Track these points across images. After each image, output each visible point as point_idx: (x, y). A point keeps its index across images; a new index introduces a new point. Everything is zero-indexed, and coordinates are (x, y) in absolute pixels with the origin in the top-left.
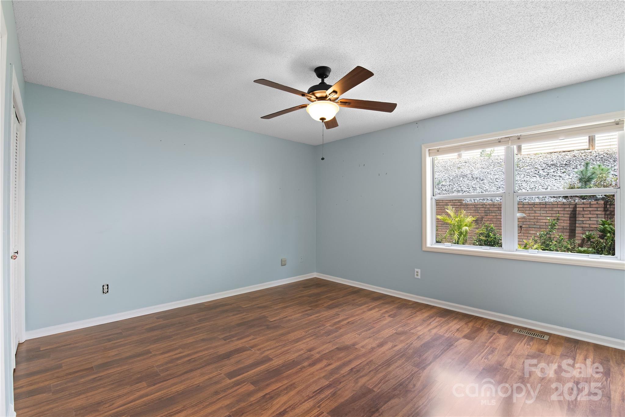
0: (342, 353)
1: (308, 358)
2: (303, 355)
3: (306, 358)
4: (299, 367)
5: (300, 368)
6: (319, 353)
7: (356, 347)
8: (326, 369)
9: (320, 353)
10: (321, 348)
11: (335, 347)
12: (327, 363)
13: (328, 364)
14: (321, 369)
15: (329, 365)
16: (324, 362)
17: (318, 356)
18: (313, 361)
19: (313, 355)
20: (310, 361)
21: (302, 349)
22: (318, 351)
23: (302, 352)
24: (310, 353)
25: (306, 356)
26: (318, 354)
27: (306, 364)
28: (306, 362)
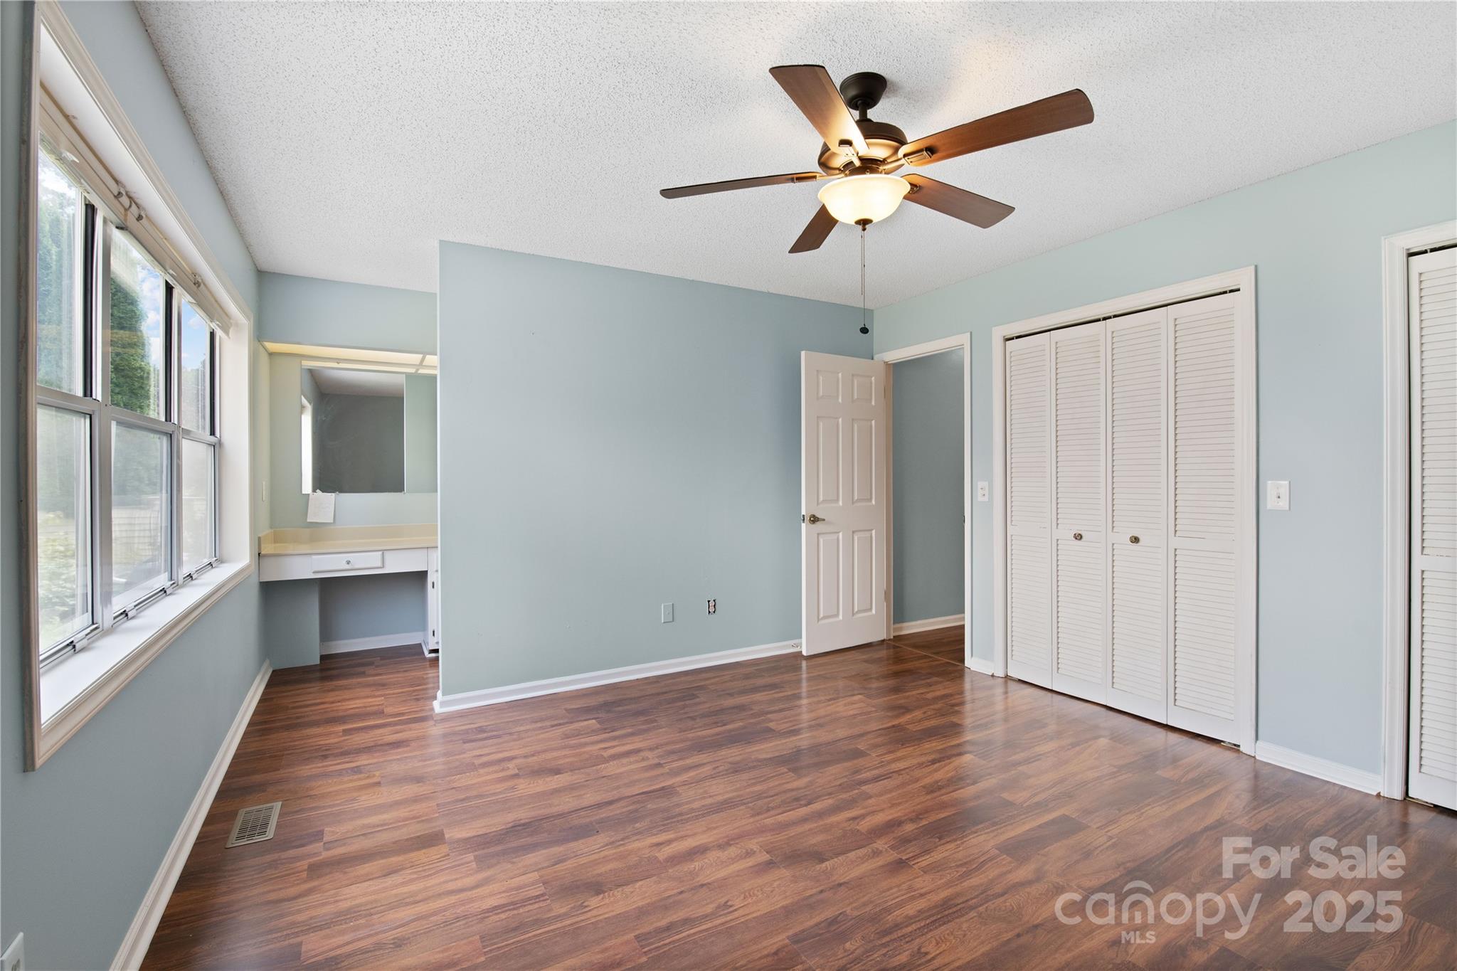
0: (814, 845)
1: (905, 841)
2: (918, 852)
3: (910, 841)
4: (924, 822)
5: (921, 819)
6: (876, 853)
7: (766, 857)
8: (862, 811)
9: (873, 851)
10: (869, 867)
11: (826, 867)
12: (858, 825)
13: (858, 820)
14: (873, 812)
15: (854, 819)
16: (865, 825)
17: (880, 844)
18: (893, 832)
19: (892, 847)
20: (899, 832)
21: (925, 871)
22: (877, 859)
23: (925, 861)
24: (899, 856)
25: (912, 850)
26: (877, 849)
27: (909, 827)
28: (907, 833)
